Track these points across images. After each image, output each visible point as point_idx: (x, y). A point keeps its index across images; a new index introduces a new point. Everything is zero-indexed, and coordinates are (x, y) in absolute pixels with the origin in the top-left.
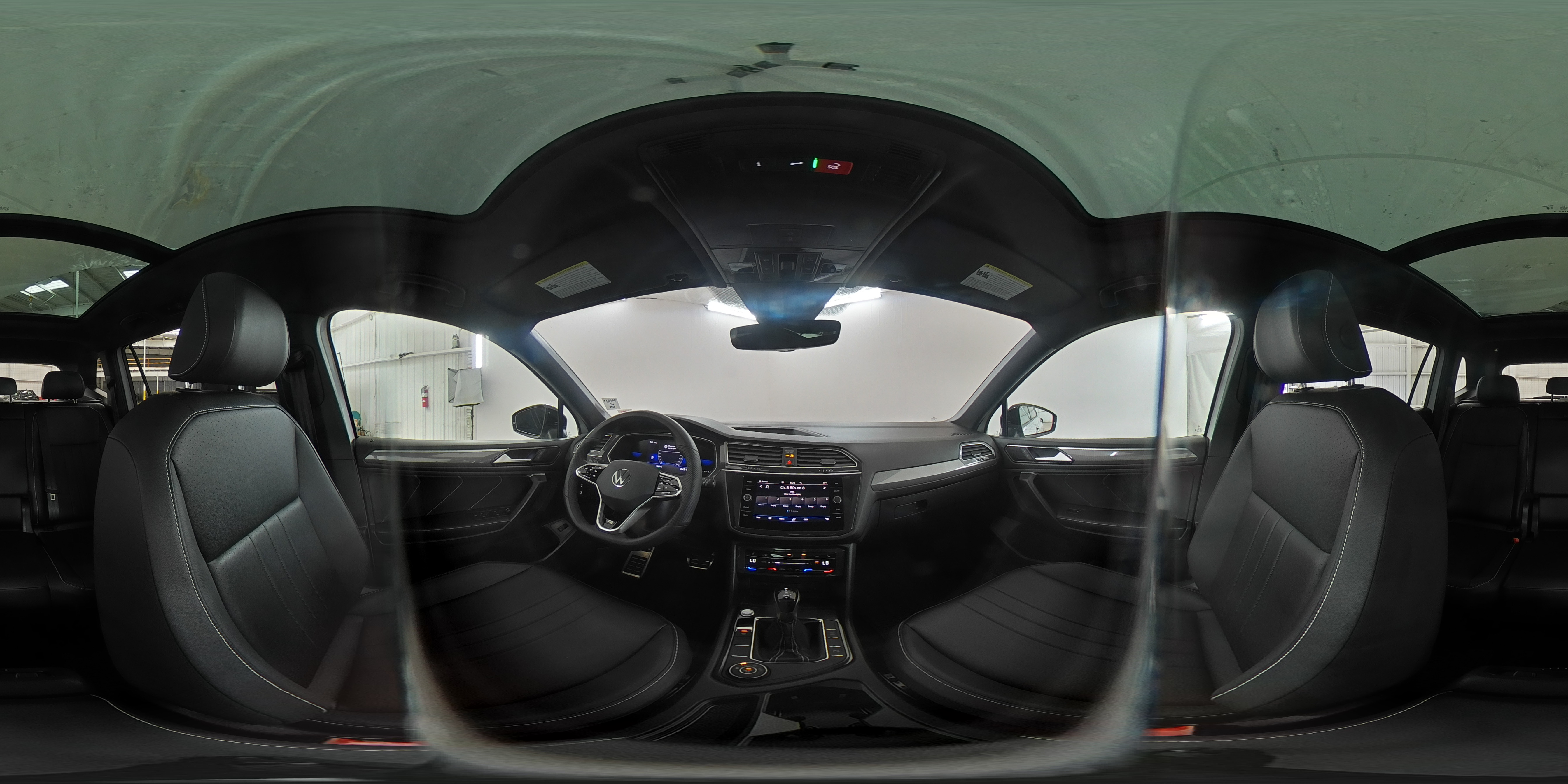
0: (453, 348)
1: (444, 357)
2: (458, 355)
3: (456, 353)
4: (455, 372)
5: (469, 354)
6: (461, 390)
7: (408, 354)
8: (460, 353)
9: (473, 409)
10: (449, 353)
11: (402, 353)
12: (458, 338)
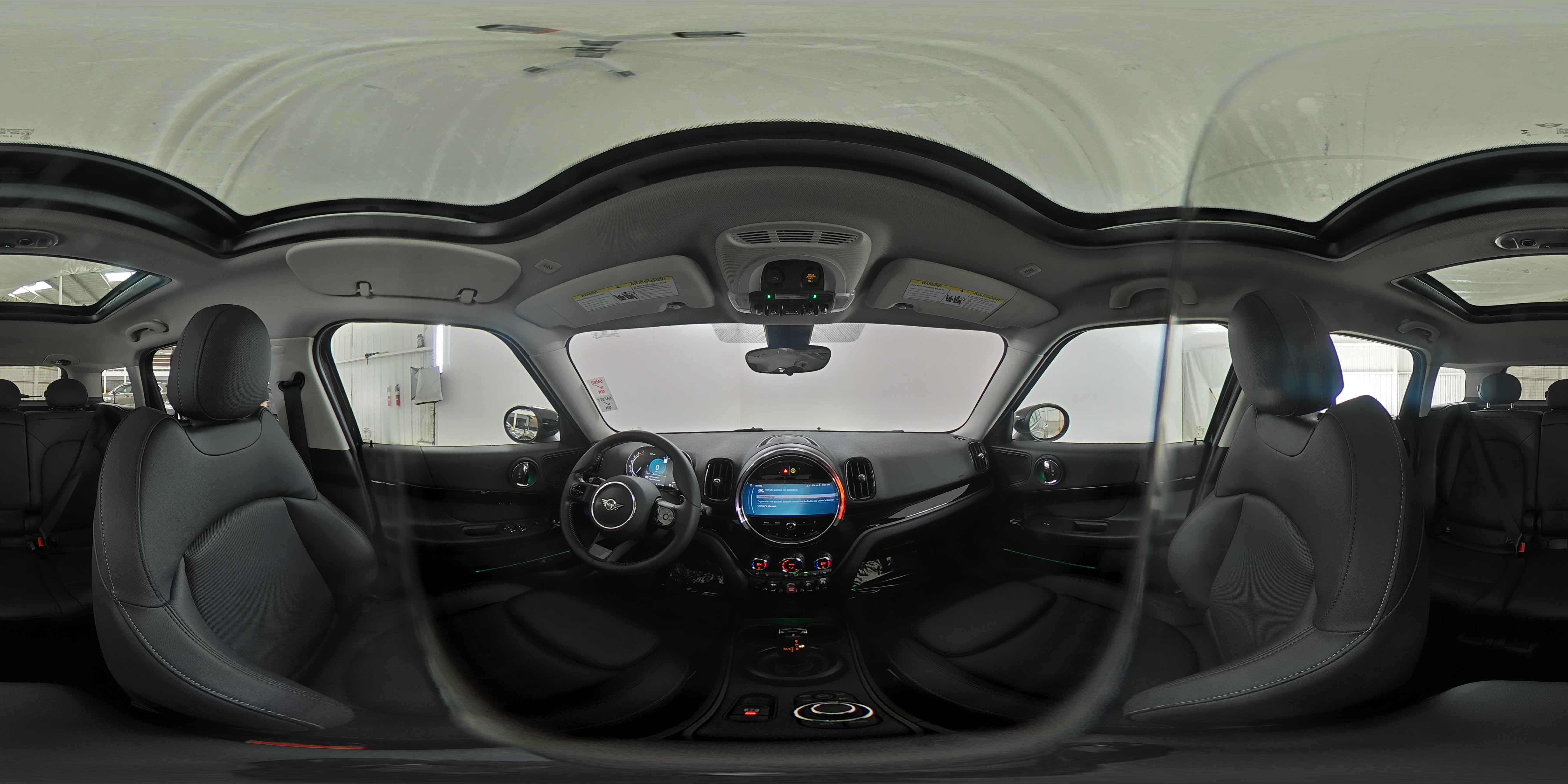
0: (418, 347)
1: (411, 358)
2: (423, 354)
3: (421, 352)
4: (416, 370)
5: (431, 352)
6: (422, 388)
7: (374, 354)
8: (425, 352)
9: (435, 407)
10: (415, 353)
11: (369, 353)
12: (423, 338)
